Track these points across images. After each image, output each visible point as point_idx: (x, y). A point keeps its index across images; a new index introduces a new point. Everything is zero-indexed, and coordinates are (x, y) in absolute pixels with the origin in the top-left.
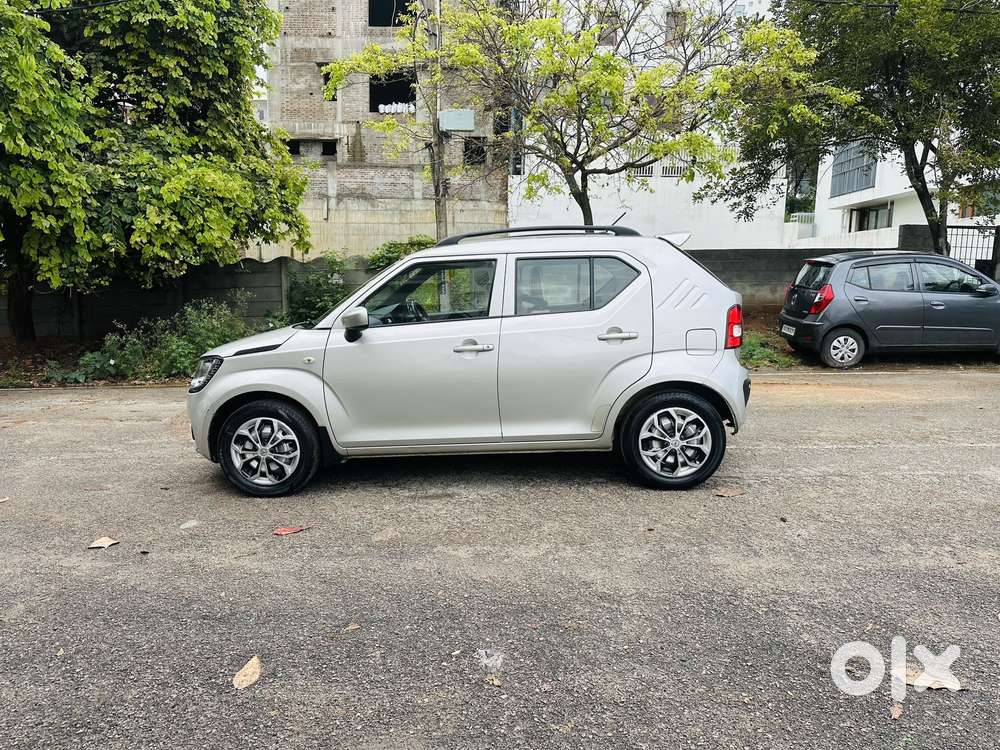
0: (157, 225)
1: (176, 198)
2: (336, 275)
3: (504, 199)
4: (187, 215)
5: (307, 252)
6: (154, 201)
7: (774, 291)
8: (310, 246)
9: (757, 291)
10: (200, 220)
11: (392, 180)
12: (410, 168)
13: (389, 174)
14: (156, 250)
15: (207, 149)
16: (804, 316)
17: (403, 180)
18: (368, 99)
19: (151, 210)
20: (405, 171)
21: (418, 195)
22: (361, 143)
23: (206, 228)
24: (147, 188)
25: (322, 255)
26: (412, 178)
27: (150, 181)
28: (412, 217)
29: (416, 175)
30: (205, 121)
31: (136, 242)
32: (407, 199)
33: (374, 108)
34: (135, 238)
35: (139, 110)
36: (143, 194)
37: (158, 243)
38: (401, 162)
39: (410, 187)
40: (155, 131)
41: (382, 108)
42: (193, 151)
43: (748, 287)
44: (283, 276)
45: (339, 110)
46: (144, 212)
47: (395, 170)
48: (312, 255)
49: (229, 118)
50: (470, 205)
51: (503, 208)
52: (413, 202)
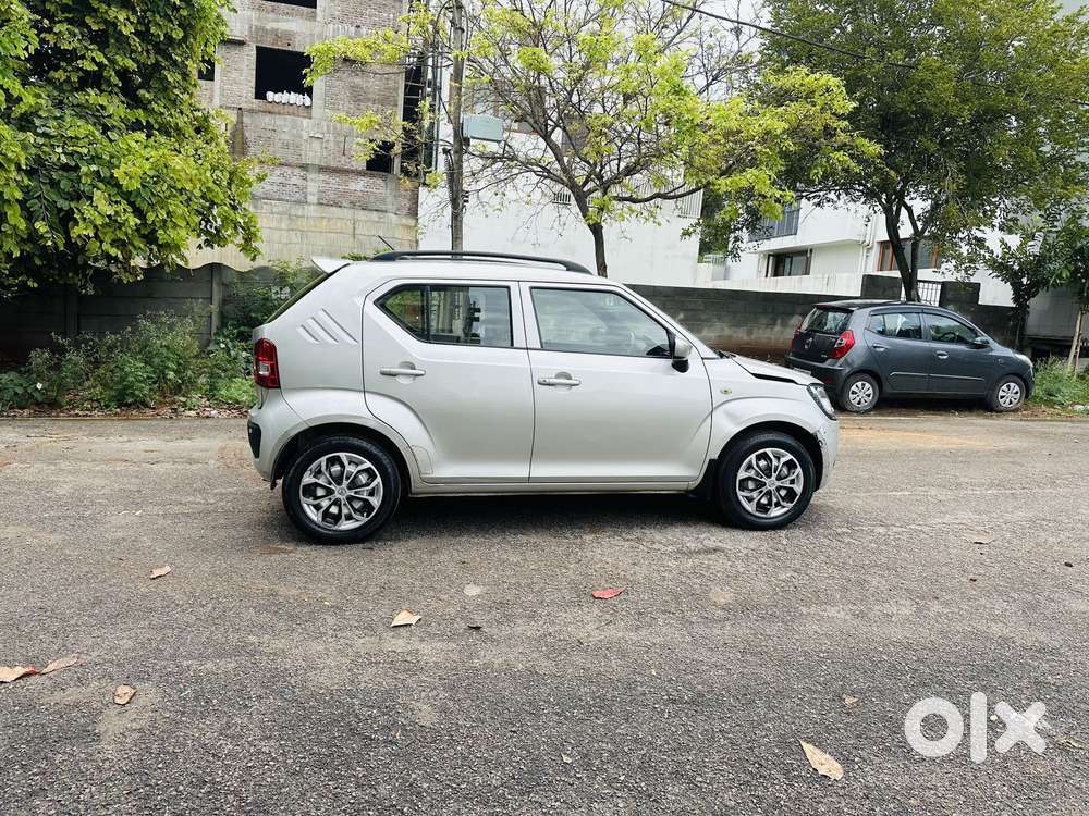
0: (109, 216)
1: (136, 185)
2: (287, 290)
3: (414, 213)
4: (144, 207)
5: (253, 259)
6: (101, 185)
7: (750, 333)
8: (260, 253)
9: (736, 332)
10: (163, 214)
11: (280, 180)
12: (304, 167)
13: (278, 172)
14: (105, 246)
15: (149, 127)
16: (824, 361)
17: (295, 180)
18: (253, 84)
19: (99, 196)
20: (297, 171)
21: (312, 199)
22: (243, 134)
23: (169, 224)
24: (94, 168)
25: (270, 264)
26: (306, 179)
27: (95, 159)
28: (303, 223)
29: (311, 176)
30: (149, 92)
31: (79, 236)
32: (298, 202)
33: (260, 94)
34: (79, 231)
35: (69, 68)
36: (86, 175)
37: (108, 239)
38: (292, 160)
39: (303, 190)
40: (92, 96)
41: (270, 95)
42: (136, 126)
43: (726, 328)
44: (214, 286)
45: (217, 92)
46: (90, 198)
47: (286, 169)
48: (260, 262)
49: (176, 91)
50: (375, 216)
51: (411, 222)
52: (306, 207)
